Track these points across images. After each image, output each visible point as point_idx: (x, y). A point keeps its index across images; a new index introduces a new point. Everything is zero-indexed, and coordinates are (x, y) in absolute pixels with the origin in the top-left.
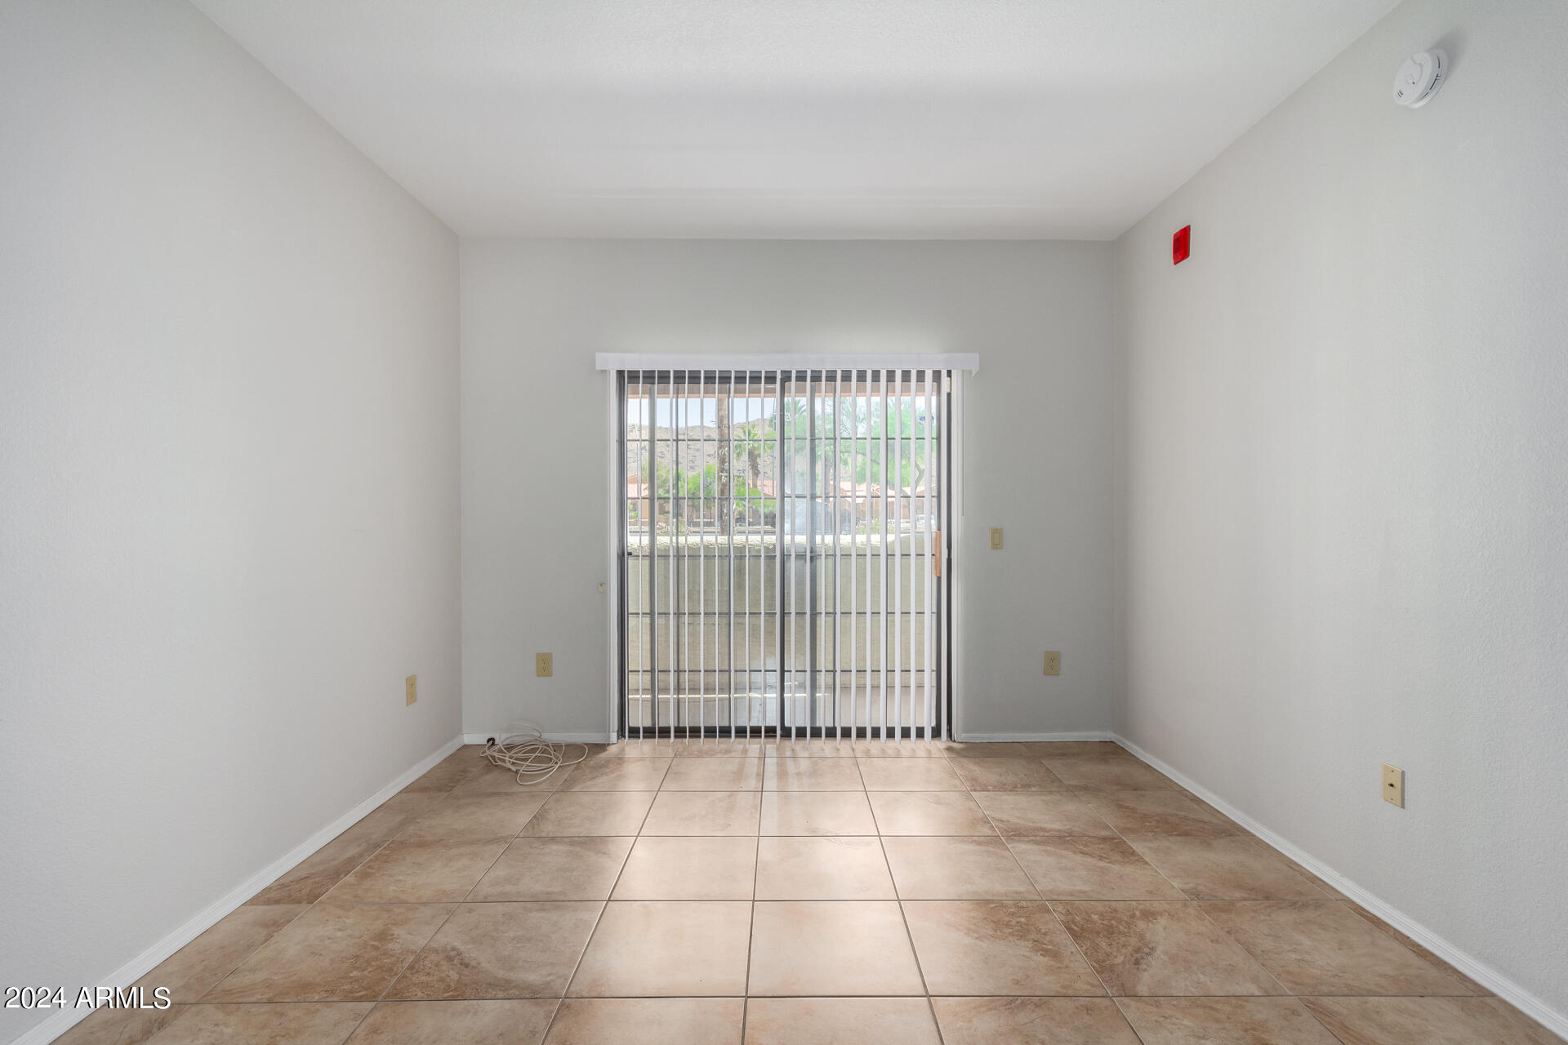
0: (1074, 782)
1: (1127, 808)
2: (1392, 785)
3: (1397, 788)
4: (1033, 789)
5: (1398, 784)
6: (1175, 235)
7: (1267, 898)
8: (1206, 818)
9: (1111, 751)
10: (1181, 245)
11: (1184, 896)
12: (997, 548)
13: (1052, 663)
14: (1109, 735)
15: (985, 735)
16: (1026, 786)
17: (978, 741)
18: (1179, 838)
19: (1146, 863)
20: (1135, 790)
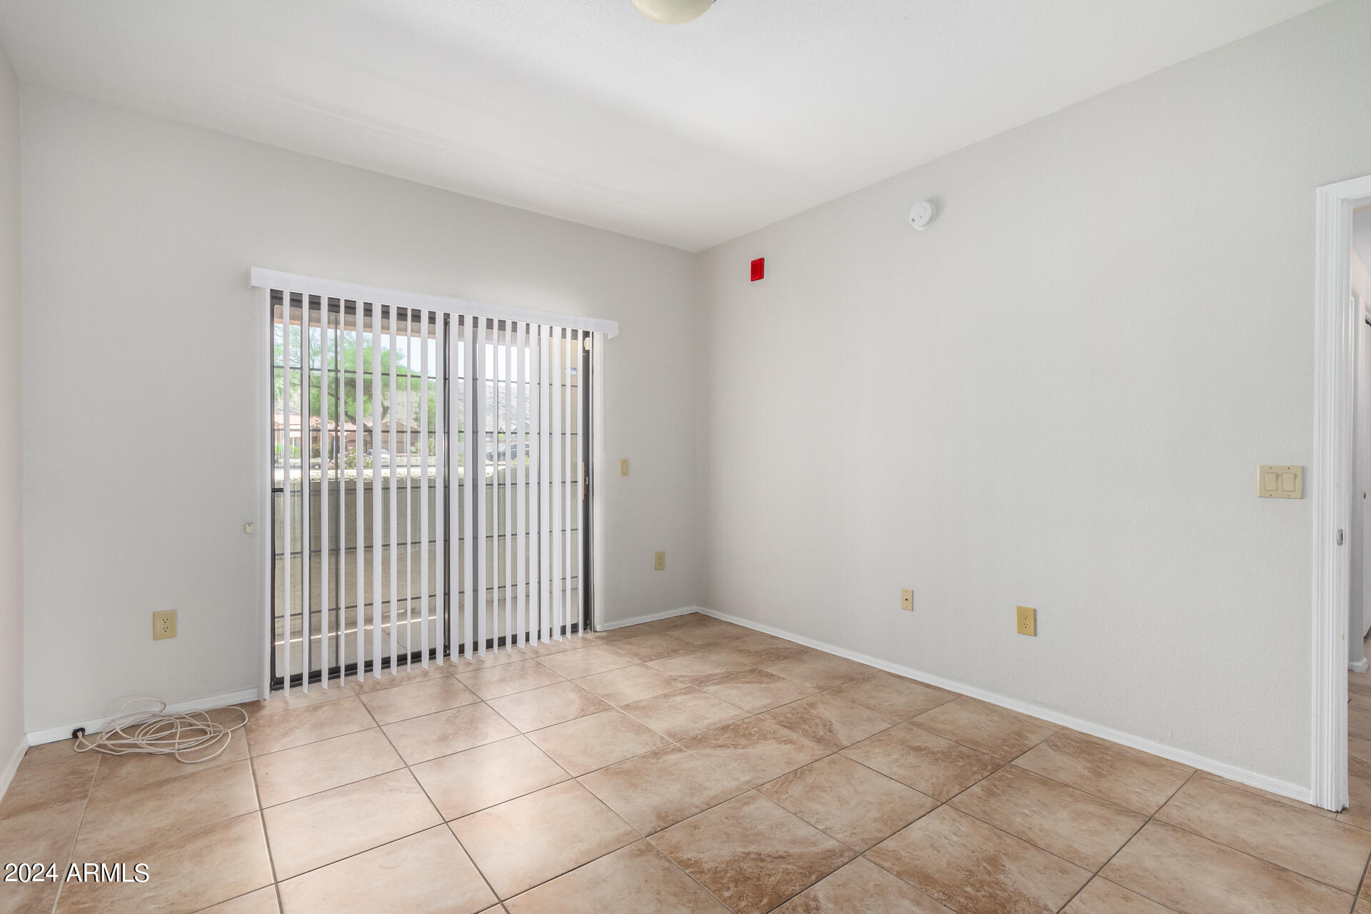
0: (700, 643)
1: (744, 650)
2: (907, 600)
3: (909, 600)
4: (681, 652)
5: (910, 599)
6: (752, 262)
7: (851, 680)
8: (788, 646)
9: (700, 620)
10: (757, 270)
11: (817, 691)
12: (625, 475)
13: (660, 561)
14: (695, 608)
15: (618, 622)
16: (675, 651)
17: (612, 628)
18: (785, 661)
19: (783, 679)
20: (737, 639)
